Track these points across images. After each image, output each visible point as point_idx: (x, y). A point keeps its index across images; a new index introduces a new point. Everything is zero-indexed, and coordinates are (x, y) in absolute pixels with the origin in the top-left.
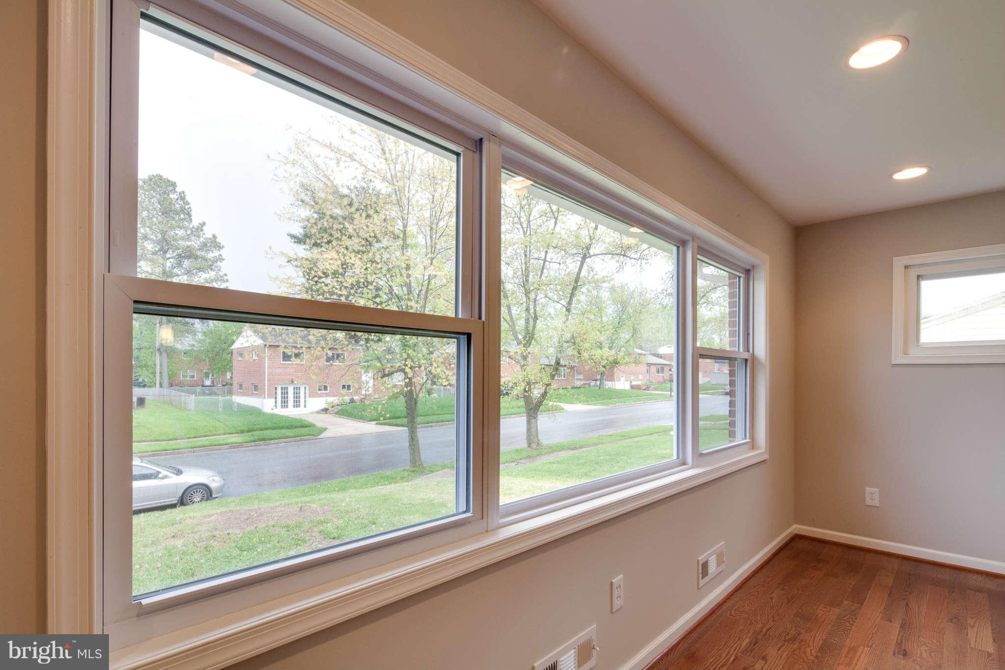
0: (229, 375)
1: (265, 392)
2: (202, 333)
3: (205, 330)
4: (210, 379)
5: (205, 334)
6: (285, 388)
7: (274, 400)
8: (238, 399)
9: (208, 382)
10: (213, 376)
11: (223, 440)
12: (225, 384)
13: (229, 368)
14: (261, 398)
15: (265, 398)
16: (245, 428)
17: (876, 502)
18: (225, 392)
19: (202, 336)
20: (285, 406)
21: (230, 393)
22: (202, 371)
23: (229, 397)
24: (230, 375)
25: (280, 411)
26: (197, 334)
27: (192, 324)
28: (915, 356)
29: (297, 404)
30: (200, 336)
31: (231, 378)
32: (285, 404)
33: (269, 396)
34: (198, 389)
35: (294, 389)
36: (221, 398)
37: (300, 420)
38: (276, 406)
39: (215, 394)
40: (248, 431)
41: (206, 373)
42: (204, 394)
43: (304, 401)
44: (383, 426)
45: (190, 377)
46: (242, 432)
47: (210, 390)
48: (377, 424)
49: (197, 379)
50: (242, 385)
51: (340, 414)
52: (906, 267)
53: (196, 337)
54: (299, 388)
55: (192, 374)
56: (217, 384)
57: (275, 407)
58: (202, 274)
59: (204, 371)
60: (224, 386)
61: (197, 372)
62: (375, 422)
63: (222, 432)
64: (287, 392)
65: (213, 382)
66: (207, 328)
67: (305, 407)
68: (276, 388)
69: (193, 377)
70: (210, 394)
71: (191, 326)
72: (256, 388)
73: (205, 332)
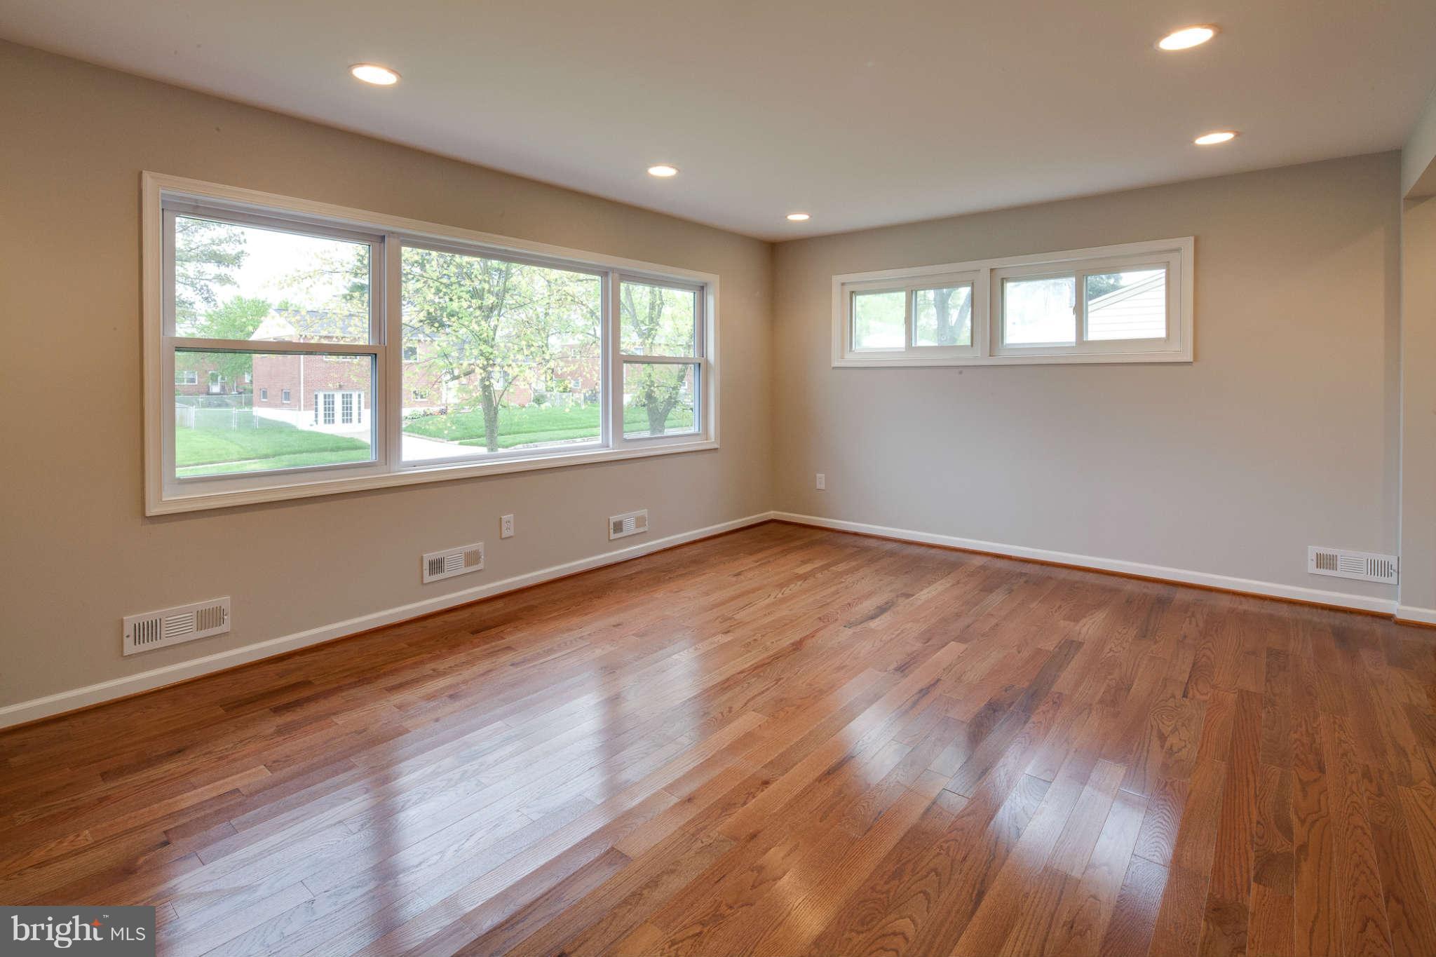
0: (247, 379)
1: (300, 401)
2: (206, 316)
3: (210, 311)
4: (219, 384)
5: (210, 317)
6: (329, 395)
7: (314, 412)
8: (262, 412)
9: (216, 389)
10: (223, 379)
11: (238, 467)
12: (242, 391)
13: (248, 368)
14: (295, 410)
15: (300, 410)
16: (269, 451)
17: (823, 487)
18: (242, 403)
19: (206, 321)
20: (329, 420)
21: (250, 403)
22: (206, 372)
23: (246, 409)
24: (250, 378)
25: (323, 428)
26: (198, 318)
27: (190, 304)
28: (850, 360)
29: (347, 417)
30: (202, 321)
31: (251, 381)
32: (329, 418)
33: (307, 407)
34: (201, 399)
35: (343, 398)
36: (234, 411)
37: (352, 440)
38: (316, 421)
39: (227, 405)
40: (274, 456)
41: (212, 374)
42: (209, 405)
43: (357, 414)
44: (469, 447)
45: (188, 382)
46: (266, 457)
47: (219, 401)
48: (460, 444)
49: (199, 383)
50: (266, 392)
51: (409, 432)
52: (843, 284)
53: (197, 322)
54: (351, 395)
55: (191, 376)
56: (231, 390)
57: (315, 423)
58: (205, 232)
59: (210, 372)
60: (240, 393)
61: (198, 373)
62: (457, 442)
63: (236, 456)
64: (333, 402)
65: (223, 388)
66: (214, 309)
67: (359, 421)
68: (316, 396)
69: (192, 380)
70: (219, 406)
71: (189, 306)
72: (287, 395)
73: (211, 316)
